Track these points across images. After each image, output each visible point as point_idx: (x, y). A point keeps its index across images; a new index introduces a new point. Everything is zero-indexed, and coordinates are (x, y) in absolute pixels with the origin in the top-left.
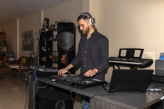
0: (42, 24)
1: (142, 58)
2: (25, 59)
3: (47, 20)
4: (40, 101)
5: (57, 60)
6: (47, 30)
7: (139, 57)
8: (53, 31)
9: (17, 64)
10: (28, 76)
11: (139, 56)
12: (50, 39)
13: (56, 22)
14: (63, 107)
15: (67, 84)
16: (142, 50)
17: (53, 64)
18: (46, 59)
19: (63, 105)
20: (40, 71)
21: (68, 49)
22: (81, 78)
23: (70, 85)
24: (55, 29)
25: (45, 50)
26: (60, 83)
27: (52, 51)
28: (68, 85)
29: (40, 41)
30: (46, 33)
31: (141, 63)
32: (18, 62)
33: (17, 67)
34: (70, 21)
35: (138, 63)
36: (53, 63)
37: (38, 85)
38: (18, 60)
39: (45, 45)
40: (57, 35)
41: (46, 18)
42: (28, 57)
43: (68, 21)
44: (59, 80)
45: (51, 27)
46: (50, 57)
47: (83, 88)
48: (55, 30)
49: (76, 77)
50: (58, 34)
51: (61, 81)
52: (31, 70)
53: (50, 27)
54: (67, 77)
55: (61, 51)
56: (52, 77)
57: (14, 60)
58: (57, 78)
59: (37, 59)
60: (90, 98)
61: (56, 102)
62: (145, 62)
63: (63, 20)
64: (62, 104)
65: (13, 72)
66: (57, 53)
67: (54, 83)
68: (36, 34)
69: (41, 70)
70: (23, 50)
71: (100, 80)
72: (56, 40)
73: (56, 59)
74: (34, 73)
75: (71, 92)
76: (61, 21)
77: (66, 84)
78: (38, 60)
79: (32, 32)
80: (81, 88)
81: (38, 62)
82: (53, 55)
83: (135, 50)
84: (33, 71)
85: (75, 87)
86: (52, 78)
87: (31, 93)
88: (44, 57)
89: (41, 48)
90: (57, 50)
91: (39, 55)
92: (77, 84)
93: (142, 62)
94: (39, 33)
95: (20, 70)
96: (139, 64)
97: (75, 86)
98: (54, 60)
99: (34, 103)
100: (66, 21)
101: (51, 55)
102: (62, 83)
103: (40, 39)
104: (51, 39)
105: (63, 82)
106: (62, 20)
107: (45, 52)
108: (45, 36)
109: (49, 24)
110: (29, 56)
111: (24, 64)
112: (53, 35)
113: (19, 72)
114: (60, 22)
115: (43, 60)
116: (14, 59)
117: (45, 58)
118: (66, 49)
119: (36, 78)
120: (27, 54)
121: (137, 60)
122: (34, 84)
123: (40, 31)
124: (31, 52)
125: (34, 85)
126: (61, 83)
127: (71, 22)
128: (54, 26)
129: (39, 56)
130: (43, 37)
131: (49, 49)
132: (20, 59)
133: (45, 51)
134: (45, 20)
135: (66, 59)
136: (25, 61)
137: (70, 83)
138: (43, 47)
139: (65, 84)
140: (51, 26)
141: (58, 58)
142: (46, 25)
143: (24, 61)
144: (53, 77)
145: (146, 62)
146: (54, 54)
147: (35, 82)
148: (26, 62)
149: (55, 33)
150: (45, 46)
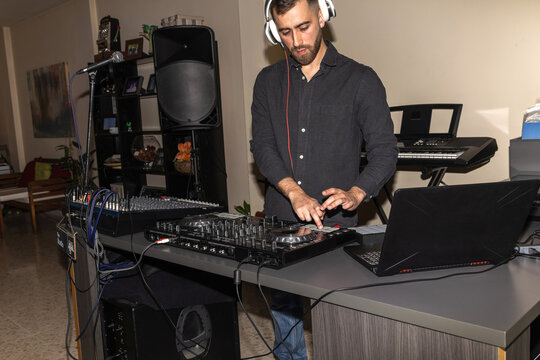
0: (95, 37)
1: (460, 134)
2: (48, 166)
3: (111, 23)
4: (120, 318)
5: (160, 163)
6: (117, 57)
7: (447, 131)
8: (138, 62)
9: (20, 186)
10: (68, 234)
11: (445, 130)
12: (128, 91)
13: (145, 27)
14: (202, 329)
15: (217, 255)
16: (457, 109)
17: (148, 176)
18: (123, 161)
19: (202, 323)
20: (109, 211)
21: (197, 123)
22: (262, 224)
23: (228, 256)
24: (143, 53)
25: (114, 130)
26: (188, 248)
27: (139, 132)
28: (221, 256)
29: (96, 101)
30: (111, 70)
31: (460, 154)
32: (24, 179)
33: (22, 196)
34: (194, 21)
35: (448, 153)
36: (146, 172)
37: (106, 261)
38: (22, 170)
39: (115, 112)
40: (152, 76)
41: (109, 17)
42: (59, 158)
43: (189, 23)
44: (186, 241)
45: (130, 47)
46: (136, 154)
47: (280, 263)
48: (144, 56)
49: (244, 222)
50: (156, 69)
51: (192, 243)
52: (76, 208)
53: (127, 48)
54: (211, 227)
55: (173, 131)
56: (157, 230)
57: (9, 172)
58: (174, 232)
59: (91, 163)
60: (312, 302)
61: (175, 313)
62: (471, 147)
63: (169, 19)
64: (200, 319)
65: (10, 212)
66: (159, 138)
67: (167, 250)
68: (77, 73)
69: (113, 206)
70: (36, 136)
71: (332, 227)
72: (150, 93)
73: (156, 158)
74: (88, 219)
75: (237, 281)
76: (163, 23)
77: (213, 254)
78: (95, 165)
79: (64, 69)
80: (271, 266)
81: (96, 173)
82: (145, 145)
83: (433, 111)
84: (84, 211)
85: (250, 262)
86: (155, 235)
87: (83, 292)
88: (116, 154)
89: (102, 124)
90: (157, 127)
91: (95, 148)
92: (255, 251)
93: (461, 150)
94: (89, 71)
95: (33, 207)
96: (454, 156)
97: (247, 260)
98: (151, 164)
99: (99, 324)
100: (180, 23)
101: (140, 147)
102: (196, 250)
103: (95, 93)
104: (133, 89)
105: (201, 246)
106: (166, 21)
107: (117, 138)
108: (111, 82)
109: (119, 38)
110: (61, 154)
111: (44, 185)
112: (139, 74)
113: (30, 211)
114: (160, 27)
115: (111, 167)
116: (8, 167)
117: (116, 157)
118: (189, 121)
119: (97, 235)
120: (53, 147)
121: (443, 144)
122: (90, 259)
123: (90, 64)
124: (66, 141)
125: (91, 261)
126: (191, 249)
127: (198, 23)
128: (139, 42)
129: (95, 154)
130: (104, 84)
131: (129, 125)
132: (31, 166)
133: (114, 136)
134: (104, 22)
135: (192, 156)
136: (47, 174)
137: (226, 250)
138: (106, 121)
139: (207, 252)
140: (129, 43)
141: (162, 155)
142: (109, 42)
143: (44, 172)
144: (161, 230)
145: (474, 150)
146: (147, 142)
147: (93, 252)
148: (51, 177)
149: (146, 69)
150: (114, 116)
